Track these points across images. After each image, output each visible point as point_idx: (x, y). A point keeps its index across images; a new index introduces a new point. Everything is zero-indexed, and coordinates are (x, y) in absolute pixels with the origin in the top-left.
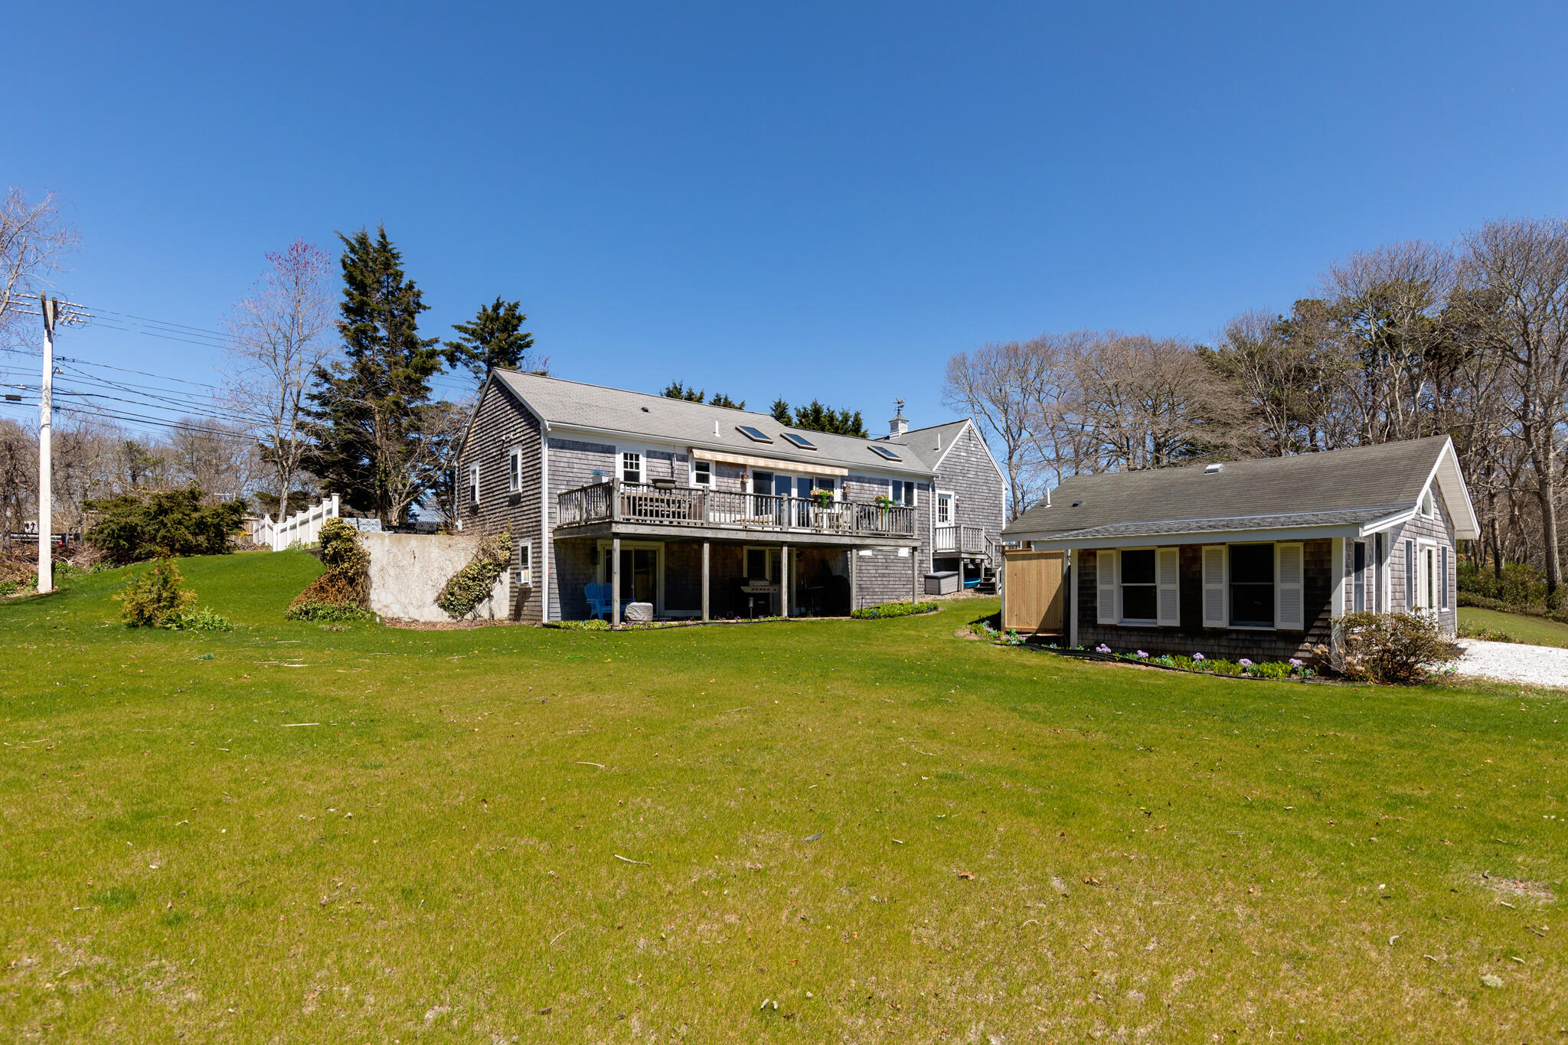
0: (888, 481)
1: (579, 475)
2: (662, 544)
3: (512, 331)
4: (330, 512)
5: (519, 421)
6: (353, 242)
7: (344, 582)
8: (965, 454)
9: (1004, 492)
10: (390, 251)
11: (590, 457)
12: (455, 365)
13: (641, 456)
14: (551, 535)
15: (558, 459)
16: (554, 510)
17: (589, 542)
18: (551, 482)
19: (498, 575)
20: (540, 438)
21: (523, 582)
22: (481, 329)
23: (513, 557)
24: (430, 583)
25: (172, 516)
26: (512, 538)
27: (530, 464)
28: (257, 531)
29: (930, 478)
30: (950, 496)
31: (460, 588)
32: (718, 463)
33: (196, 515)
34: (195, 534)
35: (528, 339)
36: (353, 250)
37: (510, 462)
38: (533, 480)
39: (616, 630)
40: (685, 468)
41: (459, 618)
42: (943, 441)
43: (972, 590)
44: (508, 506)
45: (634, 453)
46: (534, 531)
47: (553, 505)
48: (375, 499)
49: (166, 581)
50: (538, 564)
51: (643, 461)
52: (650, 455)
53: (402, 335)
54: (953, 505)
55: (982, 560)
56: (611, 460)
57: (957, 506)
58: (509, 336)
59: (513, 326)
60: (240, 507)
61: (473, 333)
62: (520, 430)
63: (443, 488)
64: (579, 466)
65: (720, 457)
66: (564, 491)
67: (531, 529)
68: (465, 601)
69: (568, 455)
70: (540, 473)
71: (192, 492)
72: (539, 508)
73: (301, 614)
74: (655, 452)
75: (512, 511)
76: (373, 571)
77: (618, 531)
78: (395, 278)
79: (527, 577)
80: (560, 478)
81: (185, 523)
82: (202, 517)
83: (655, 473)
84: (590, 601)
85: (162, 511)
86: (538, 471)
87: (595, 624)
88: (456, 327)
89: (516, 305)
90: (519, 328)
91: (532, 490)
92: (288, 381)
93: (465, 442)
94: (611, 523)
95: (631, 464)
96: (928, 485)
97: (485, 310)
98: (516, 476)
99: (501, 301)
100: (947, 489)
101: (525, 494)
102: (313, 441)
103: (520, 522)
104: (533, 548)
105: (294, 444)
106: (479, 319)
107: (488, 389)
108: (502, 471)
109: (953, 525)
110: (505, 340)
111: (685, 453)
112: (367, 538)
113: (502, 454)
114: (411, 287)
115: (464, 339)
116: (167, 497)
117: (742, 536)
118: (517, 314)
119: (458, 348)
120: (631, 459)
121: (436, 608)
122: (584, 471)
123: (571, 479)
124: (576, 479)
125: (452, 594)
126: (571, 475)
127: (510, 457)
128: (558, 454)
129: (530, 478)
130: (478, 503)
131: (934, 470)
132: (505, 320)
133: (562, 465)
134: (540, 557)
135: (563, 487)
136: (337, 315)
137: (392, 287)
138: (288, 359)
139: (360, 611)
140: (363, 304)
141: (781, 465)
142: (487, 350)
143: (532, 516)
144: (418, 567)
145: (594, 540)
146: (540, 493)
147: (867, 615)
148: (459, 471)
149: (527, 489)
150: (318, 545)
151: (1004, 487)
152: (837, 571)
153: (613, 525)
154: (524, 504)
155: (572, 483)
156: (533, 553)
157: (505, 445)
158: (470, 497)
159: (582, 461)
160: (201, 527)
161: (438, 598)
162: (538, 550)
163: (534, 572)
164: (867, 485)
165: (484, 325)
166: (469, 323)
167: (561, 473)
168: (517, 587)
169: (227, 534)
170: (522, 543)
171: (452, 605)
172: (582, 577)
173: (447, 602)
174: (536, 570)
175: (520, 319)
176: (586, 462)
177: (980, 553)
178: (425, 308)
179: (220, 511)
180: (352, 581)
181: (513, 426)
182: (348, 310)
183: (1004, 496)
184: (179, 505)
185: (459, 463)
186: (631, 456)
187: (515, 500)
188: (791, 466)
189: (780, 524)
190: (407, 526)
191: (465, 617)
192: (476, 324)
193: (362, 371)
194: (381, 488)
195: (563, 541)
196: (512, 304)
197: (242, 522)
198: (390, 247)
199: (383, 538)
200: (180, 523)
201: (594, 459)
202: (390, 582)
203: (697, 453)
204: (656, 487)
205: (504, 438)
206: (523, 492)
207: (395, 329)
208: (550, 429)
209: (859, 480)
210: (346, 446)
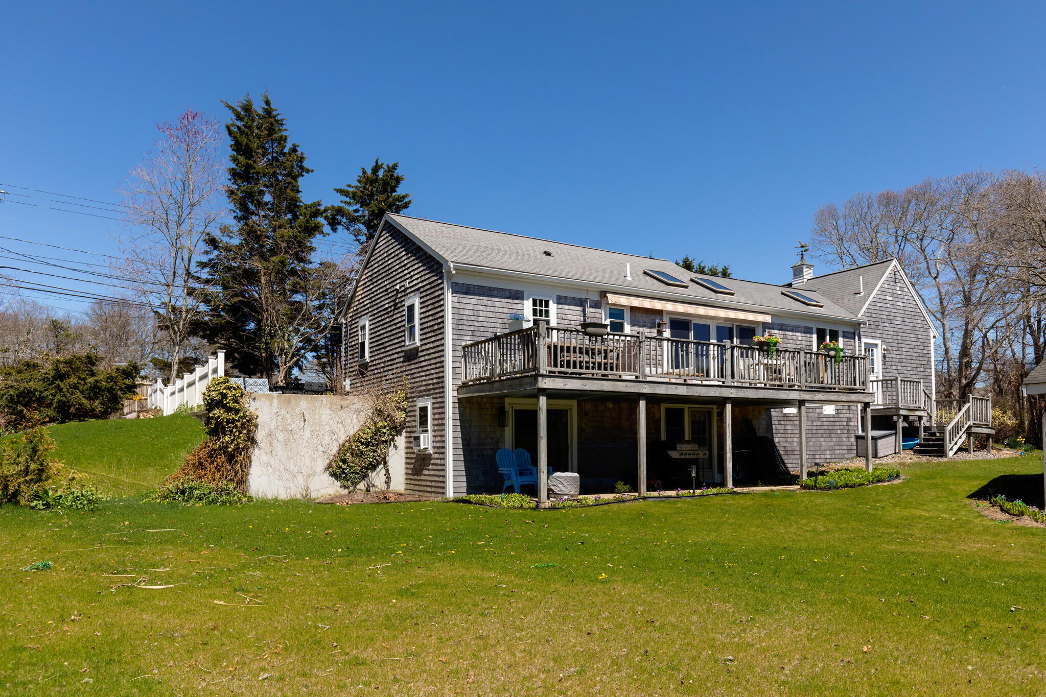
0: (811, 328)
1: (485, 324)
2: (574, 403)
3: (391, 193)
4: (215, 371)
5: (416, 266)
6: (239, 109)
7: (223, 458)
8: (890, 298)
9: (932, 340)
10: (274, 117)
11: (497, 304)
12: (337, 229)
13: (551, 302)
14: (455, 393)
15: (463, 306)
16: (458, 365)
17: (496, 401)
18: (455, 332)
19: (393, 440)
20: (442, 283)
21: (422, 447)
22: (362, 192)
23: (408, 419)
24: (321, 449)
25: (69, 381)
26: (407, 398)
27: (430, 313)
28: (151, 395)
29: (857, 325)
30: (876, 345)
31: (352, 454)
32: (633, 309)
33: (91, 380)
34: (89, 398)
35: (406, 200)
36: (239, 117)
37: (405, 313)
38: (434, 331)
39: (544, 509)
40: (598, 315)
41: (351, 488)
42: (865, 284)
43: (911, 452)
44: (403, 362)
45: (544, 298)
46: (434, 389)
47: (458, 359)
48: (261, 361)
49: (35, 451)
50: (440, 426)
51: (553, 307)
52: (561, 300)
53: (286, 199)
54: (880, 355)
55: (920, 418)
56: (519, 307)
57: (884, 357)
58: (388, 198)
59: (391, 187)
60: (132, 372)
61: (354, 196)
62: (417, 276)
63: (323, 351)
64: (485, 314)
65: (636, 302)
66: (469, 343)
67: (431, 387)
68: (358, 469)
69: (473, 301)
70: (443, 322)
71: (89, 357)
72: (442, 362)
73: (177, 493)
74: (566, 298)
75: (408, 368)
76: (260, 435)
77: (545, 386)
78: (279, 143)
79: (426, 441)
80: (465, 328)
81: (80, 388)
82: (97, 381)
83: (566, 322)
84: (502, 470)
85: (60, 376)
86: (439, 320)
87: (516, 499)
88: (337, 191)
89: (395, 167)
90: (397, 189)
91: (433, 342)
92: (179, 246)
93: (353, 296)
94: (537, 376)
95: (541, 311)
96: (854, 333)
97: (364, 172)
98: (412, 329)
99: (380, 163)
100: (873, 337)
101: (424, 347)
102: (203, 307)
103: (418, 380)
104: (434, 408)
105: (184, 309)
106: (359, 182)
107: (380, 237)
108: (395, 324)
109: (881, 378)
110: (384, 201)
111: (598, 299)
112: (254, 399)
113: (395, 305)
114: (294, 150)
115: (345, 202)
116: (65, 362)
117: (682, 391)
118: (395, 175)
119: (340, 211)
120: (541, 305)
121: (327, 479)
122: (490, 320)
123: (476, 329)
124: (482, 329)
125: (344, 461)
126: (476, 324)
127: (405, 308)
128: (462, 300)
129: (430, 329)
130: (368, 360)
131: (859, 316)
132: (384, 181)
133: (467, 312)
134: (444, 419)
135: (468, 338)
136: (224, 181)
137: (277, 153)
138: (179, 225)
139: (237, 494)
140: (249, 167)
141: (701, 311)
142: (366, 213)
143: (433, 371)
144: (308, 431)
145: (502, 397)
146: (443, 345)
147: (823, 485)
148: (346, 327)
149: (426, 341)
150: (203, 408)
151: (932, 334)
152: (761, 432)
153: (540, 379)
154: (422, 359)
155: (478, 334)
156: (434, 414)
157: (399, 295)
158: (358, 355)
159: (488, 309)
160: (95, 391)
161: (329, 466)
162: (440, 410)
163: (434, 436)
164: (790, 333)
165: (364, 188)
166: (349, 186)
167: (466, 323)
168: (414, 453)
169: (121, 398)
170: (420, 403)
171: (344, 473)
172: (490, 441)
173: (338, 471)
174: (438, 433)
175: (398, 180)
176: (492, 309)
177: (919, 409)
178: (308, 171)
179: (114, 375)
180: (231, 458)
181: (409, 273)
182: (235, 175)
183: (932, 345)
184: (76, 370)
185: (346, 319)
186: (541, 301)
187: (411, 356)
188: (712, 312)
189: (722, 377)
190: (294, 387)
191: (358, 487)
192: (356, 187)
193: (248, 233)
194: (266, 351)
195: (468, 400)
196: (391, 166)
197: (135, 386)
198: (274, 113)
199: (271, 399)
200: (76, 387)
201: (501, 305)
202: (279, 449)
203: (612, 298)
204: (585, 333)
205: (397, 287)
206: (421, 345)
207: (280, 193)
208: (454, 272)
209: (782, 328)
210: (233, 309)
